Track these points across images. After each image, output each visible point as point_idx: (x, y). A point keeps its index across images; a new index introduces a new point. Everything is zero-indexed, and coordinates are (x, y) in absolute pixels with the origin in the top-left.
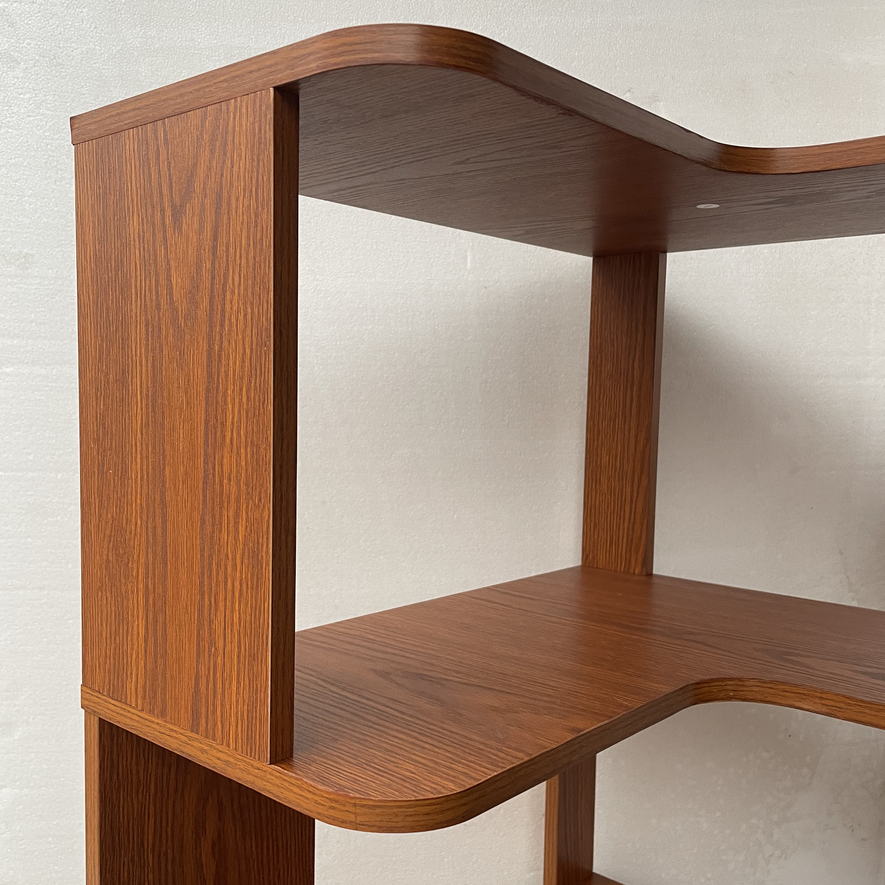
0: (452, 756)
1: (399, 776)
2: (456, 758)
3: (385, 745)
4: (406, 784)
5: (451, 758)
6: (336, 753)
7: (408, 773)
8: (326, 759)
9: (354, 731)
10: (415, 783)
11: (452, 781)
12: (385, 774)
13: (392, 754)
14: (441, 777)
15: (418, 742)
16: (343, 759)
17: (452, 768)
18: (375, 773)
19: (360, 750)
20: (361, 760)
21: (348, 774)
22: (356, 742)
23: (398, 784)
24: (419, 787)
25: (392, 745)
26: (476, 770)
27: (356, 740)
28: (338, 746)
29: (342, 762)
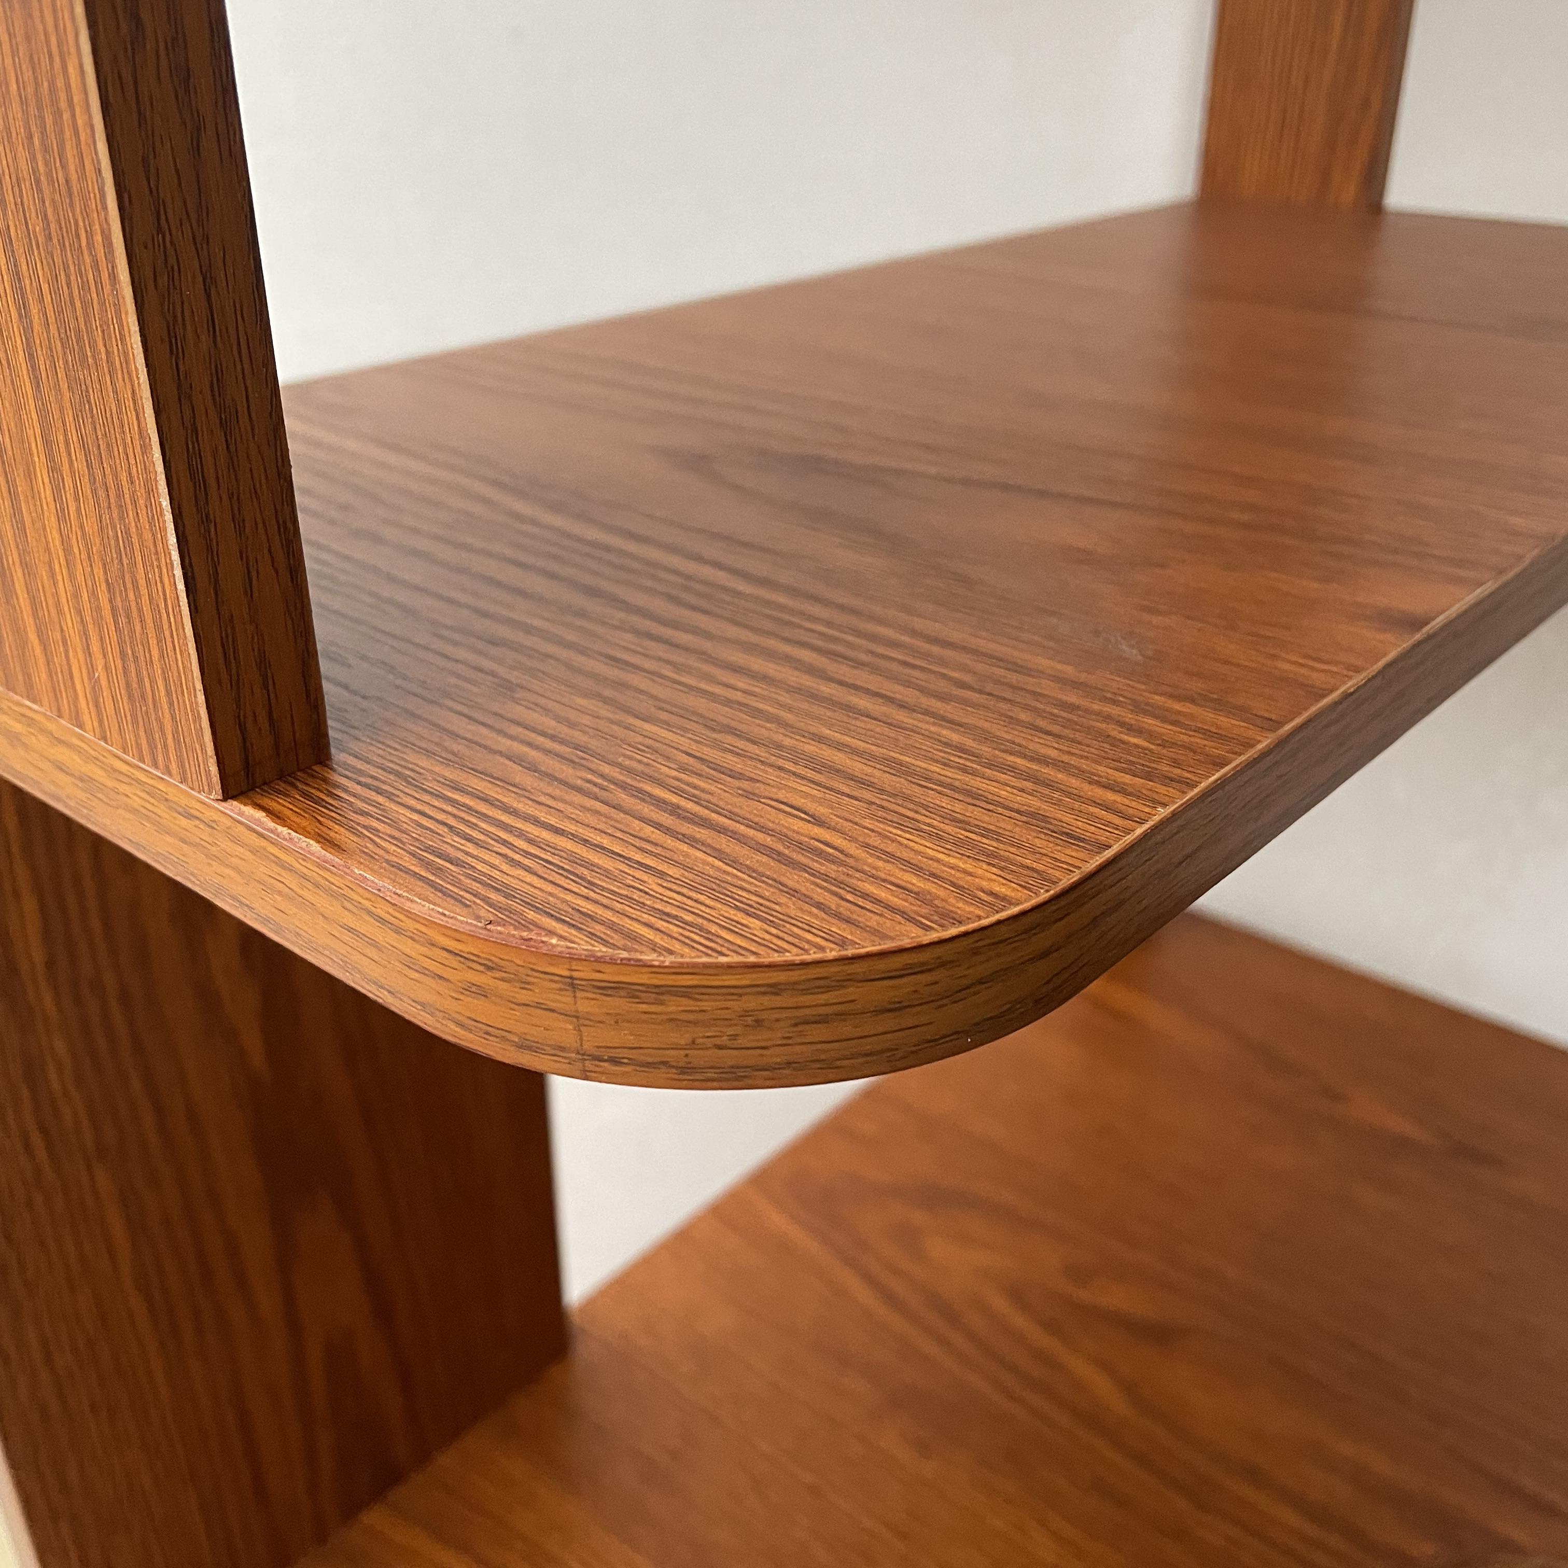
0: (969, 743)
1: (760, 836)
2: (985, 750)
3: (701, 705)
4: (793, 879)
5: (962, 749)
6: (505, 744)
7: (797, 825)
8: (463, 767)
9: (584, 651)
10: (832, 870)
11: (991, 857)
12: (702, 833)
13: (730, 739)
14: (938, 837)
15: (827, 689)
16: (533, 768)
17: (974, 796)
18: (658, 826)
19: (603, 725)
20: (606, 769)
21: (546, 835)
22: (586, 695)
23: (760, 876)
24: (854, 891)
25: (728, 702)
26: (1079, 798)
27: (589, 684)
28: (518, 711)
29: (528, 780)
